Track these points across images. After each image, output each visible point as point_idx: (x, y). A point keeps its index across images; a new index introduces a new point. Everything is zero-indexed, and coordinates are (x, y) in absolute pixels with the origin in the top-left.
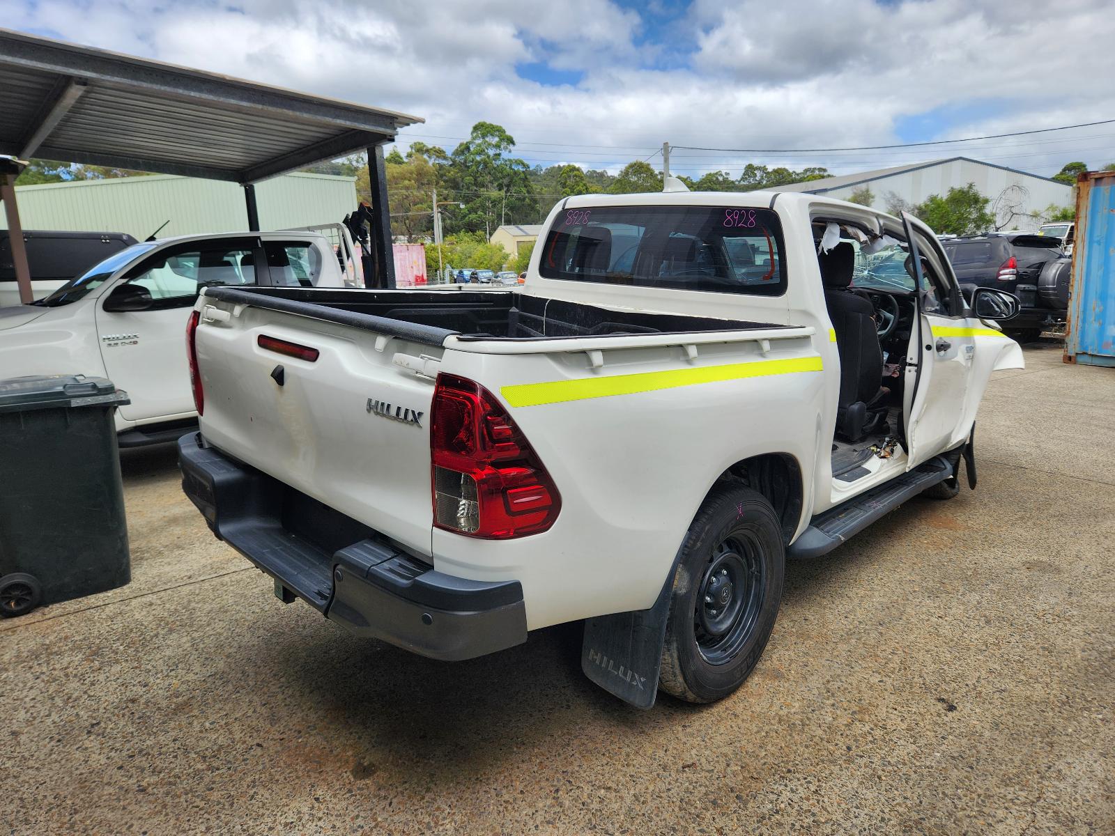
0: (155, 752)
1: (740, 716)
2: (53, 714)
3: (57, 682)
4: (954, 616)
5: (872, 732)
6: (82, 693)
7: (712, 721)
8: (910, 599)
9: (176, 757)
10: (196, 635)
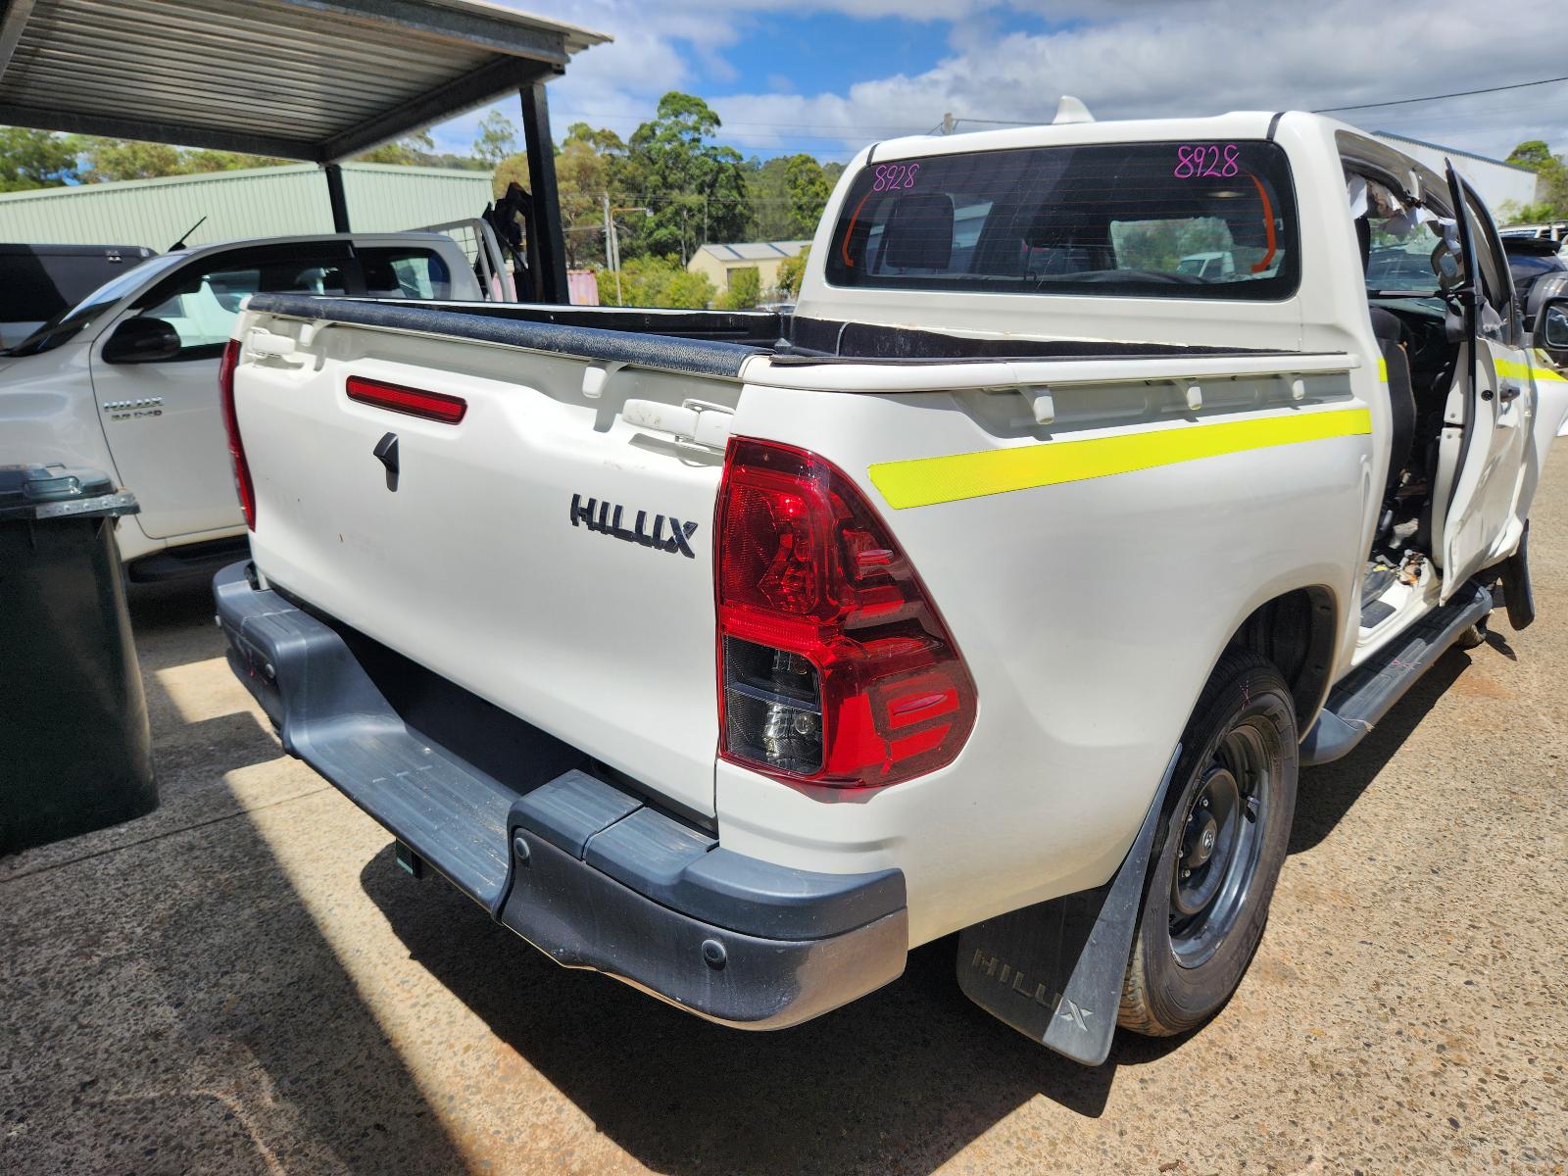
0: (192, 1142)
1: (1239, 1058)
2: (16, 1062)
3: (26, 999)
4: (1551, 852)
5: (1484, 1086)
6: (68, 1019)
7: (1191, 1069)
8: (1468, 822)
9: (229, 1152)
10: (265, 904)
